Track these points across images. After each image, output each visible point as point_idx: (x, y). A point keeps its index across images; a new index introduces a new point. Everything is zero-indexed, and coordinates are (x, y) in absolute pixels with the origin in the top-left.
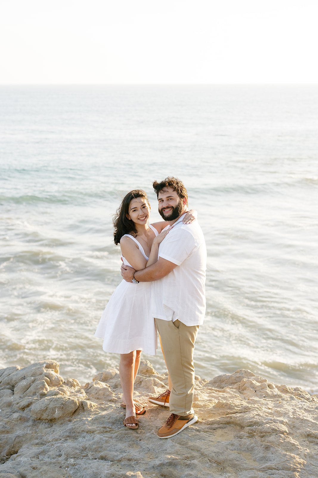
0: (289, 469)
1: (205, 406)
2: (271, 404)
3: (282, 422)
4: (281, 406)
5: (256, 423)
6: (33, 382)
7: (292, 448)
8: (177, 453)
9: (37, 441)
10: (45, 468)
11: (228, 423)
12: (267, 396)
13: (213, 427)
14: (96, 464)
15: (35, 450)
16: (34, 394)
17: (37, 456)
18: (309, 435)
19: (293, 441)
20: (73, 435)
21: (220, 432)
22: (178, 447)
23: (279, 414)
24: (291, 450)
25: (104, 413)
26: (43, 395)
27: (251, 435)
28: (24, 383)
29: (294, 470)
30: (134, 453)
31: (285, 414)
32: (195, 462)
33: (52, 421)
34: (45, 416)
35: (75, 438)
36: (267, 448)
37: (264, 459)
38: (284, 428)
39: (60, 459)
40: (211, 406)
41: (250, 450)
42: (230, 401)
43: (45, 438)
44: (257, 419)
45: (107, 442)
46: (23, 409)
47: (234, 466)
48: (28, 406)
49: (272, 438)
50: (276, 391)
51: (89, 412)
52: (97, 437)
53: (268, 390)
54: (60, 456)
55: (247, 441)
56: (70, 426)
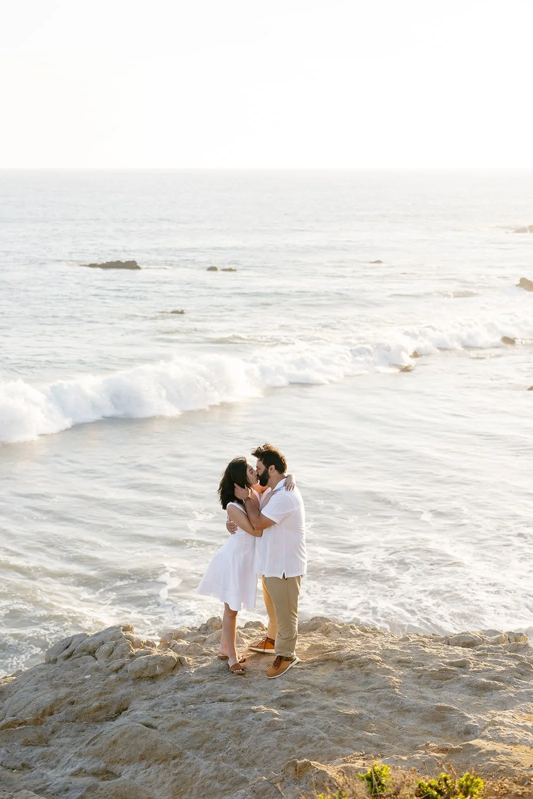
0: (389, 687)
1: (300, 649)
2: (359, 642)
3: (375, 654)
4: (369, 642)
5: (353, 657)
6: (116, 644)
7: (388, 672)
8: (289, 688)
9: (145, 697)
10: (166, 716)
11: (327, 660)
12: (351, 636)
13: (314, 665)
14: (217, 706)
15: (146, 704)
16: (122, 656)
17: (152, 708)
18: (399, 661)
19: (387, 667)
20: (182, 686)
21: (320, 668)
22: (288, 683)
23: (369, 648)
24: (388, 674)
25: (204, 665)
26: (132, 656)
27: (351, 667)
28: (106, 647)
29: (394, 687)
30: (249, 692)
31: (375, 648)
32: (309, 692)
33: (153, 678)
34: (146, 673)
35: (184, 689)
36: (367, 675)
37: (366, 683)
38: (378, 658)
39: (178, 707)
40: (305, 648)
41: (352, 678)
42: (321, 643)
43: (152, 693)
44: (353, 653)
45: (220, 687)
46: (117, 671)
47: (343, 691)
48: (121, 667)
49: (370, 666)
50: (359, 632)
51: (189, 667)
52: (209, 685)
53: (352, 631)
54: (176, 705)
55: (349, 672)
56: (175, 679)
